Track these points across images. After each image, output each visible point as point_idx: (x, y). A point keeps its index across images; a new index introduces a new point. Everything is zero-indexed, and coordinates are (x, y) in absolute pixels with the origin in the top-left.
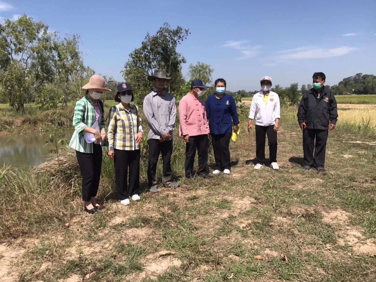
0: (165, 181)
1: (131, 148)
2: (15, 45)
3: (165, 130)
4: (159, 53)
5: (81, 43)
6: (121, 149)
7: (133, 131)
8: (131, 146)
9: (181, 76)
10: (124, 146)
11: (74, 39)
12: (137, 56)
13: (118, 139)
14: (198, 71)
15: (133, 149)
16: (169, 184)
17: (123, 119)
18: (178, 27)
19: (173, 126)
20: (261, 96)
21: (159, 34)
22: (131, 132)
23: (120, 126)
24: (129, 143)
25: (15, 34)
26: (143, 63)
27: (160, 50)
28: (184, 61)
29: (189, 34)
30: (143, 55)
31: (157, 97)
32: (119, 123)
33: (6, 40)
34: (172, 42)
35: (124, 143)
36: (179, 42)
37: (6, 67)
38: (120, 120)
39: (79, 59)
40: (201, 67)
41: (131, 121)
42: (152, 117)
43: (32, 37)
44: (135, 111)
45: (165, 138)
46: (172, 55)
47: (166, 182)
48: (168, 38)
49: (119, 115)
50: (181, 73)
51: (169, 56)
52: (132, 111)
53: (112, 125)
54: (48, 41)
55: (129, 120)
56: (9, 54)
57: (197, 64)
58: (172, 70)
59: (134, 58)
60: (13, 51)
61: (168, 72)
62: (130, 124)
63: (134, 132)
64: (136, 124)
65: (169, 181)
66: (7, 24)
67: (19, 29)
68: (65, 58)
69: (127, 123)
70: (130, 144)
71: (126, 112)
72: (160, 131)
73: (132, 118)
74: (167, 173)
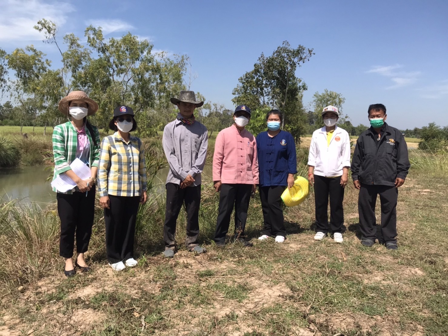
0: (189, 242)
1: (129, 194)
2: (117, 66)
3: (187, 172)
4: (274, 78)
5: (189, 65)
6: (115, 194)
7: (132, 171)
8: (129, 191)
9: (301, 106)
10: (119, 190)
11: (183, 60)
12: (248, 80)
13: (111, 181)
14: (325, 101)
15: (132, 195)
16: (193, 247)
17: (120, 153)
18: (300, 47)
19: (201, 167)
20: (323, 133)
21: (276, 54)
22: (130, 171)
23: (115, 163)
24: (126, 187)
25: (117, 53)
26: (255, 89)
27: (275, 73)
28: (305, 88)
29: (312, 55)
30: (254, 80)
31: (182, 126)
32: (114, 158)
33: (109, 61)
34: (291, 65)
35: (120, 186)
36: (299, 64)
37: (106, 90)
38: (115, 153)
39: (181, 82)
40: (329, 96)
41: (131, 156)
42: (171, 153)
43: (135, 57)
44: (137, 144)
45: (186, 183)
46: (289, 80)
47: (190, 244)
48: (285, 59)
49: (114, 147)
50: (301, 102)
51: (286, 81)
52: (133, 143)
53: (106, 161)
54: (150, 62)
55: (128, 154)
56: (110, 75)
57: (324, 93)
58: (288, 98)
59: (244, 83)
60: (116, 72)
61: (283, 101)
62: (129, 159)
63: (134, 172)
64: (138, 161)
65: (193, 243)
66: (111, 44)
67: (122, 48)
68: (166, 81)
69: (124, 158)
70: (128, 188)
71: (124, 143)
72: (179, 174)
73: (132, 153)
74: (192, 231)
